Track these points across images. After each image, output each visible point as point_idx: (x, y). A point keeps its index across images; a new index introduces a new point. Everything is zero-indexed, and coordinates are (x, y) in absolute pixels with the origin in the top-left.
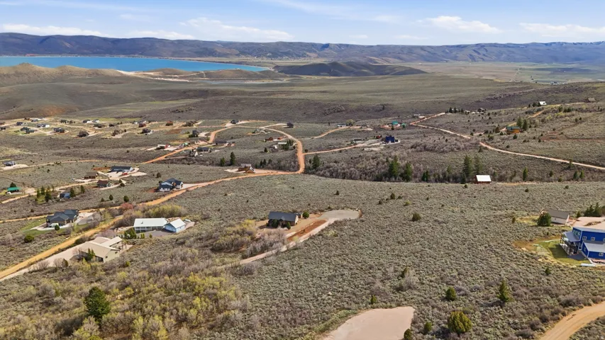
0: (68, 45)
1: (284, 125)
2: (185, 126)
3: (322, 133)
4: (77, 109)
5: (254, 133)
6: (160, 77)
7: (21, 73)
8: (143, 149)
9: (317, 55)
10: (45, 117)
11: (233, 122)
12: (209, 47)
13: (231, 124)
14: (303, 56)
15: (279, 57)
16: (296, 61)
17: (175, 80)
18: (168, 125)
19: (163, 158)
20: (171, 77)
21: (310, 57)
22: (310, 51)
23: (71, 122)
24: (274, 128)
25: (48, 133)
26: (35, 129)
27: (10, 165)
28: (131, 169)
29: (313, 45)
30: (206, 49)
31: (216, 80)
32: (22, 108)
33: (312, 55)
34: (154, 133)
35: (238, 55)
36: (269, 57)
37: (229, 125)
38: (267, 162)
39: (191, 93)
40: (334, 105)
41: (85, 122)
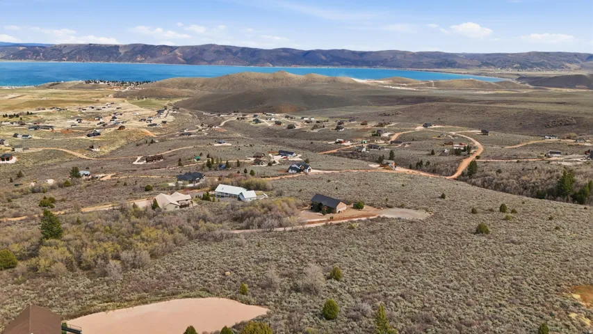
0: (323, 58)
1: (478, 132)
2: (378, 126)
3: (519, 143)
4: (305, 109)
5: (439, 137)
6: (389, 85)
7: (277, 79)
8: (325, 142)
9: (579, 67)
10: (277, 113)
11: (425, 126)
12: (450, 59)
13: (422, 128)
14: (561, 67)
15: (529, 69)
16: (549, 73)
17: (403, 88)
18: (362, 124)
19: (335, 151)
20: (399, 86)
21: (569, 68)
22: (571, 62)
23: (292, 118)
24: (466, 134)
25: (270, 125)
26: (264, 120)
27: (220, 143)
28: (294, 154)
29: (576, 55)
30: (446, 61)
31: (444, 89)
32: (266, 105)
33: (573, 66)
34: (346, 130)
35: (479, 66)
36: (516, 68)
37: (420, 128)
38: (424, 163)
39: (407, 100)
40: (564, 117)
41: (303, 118)
